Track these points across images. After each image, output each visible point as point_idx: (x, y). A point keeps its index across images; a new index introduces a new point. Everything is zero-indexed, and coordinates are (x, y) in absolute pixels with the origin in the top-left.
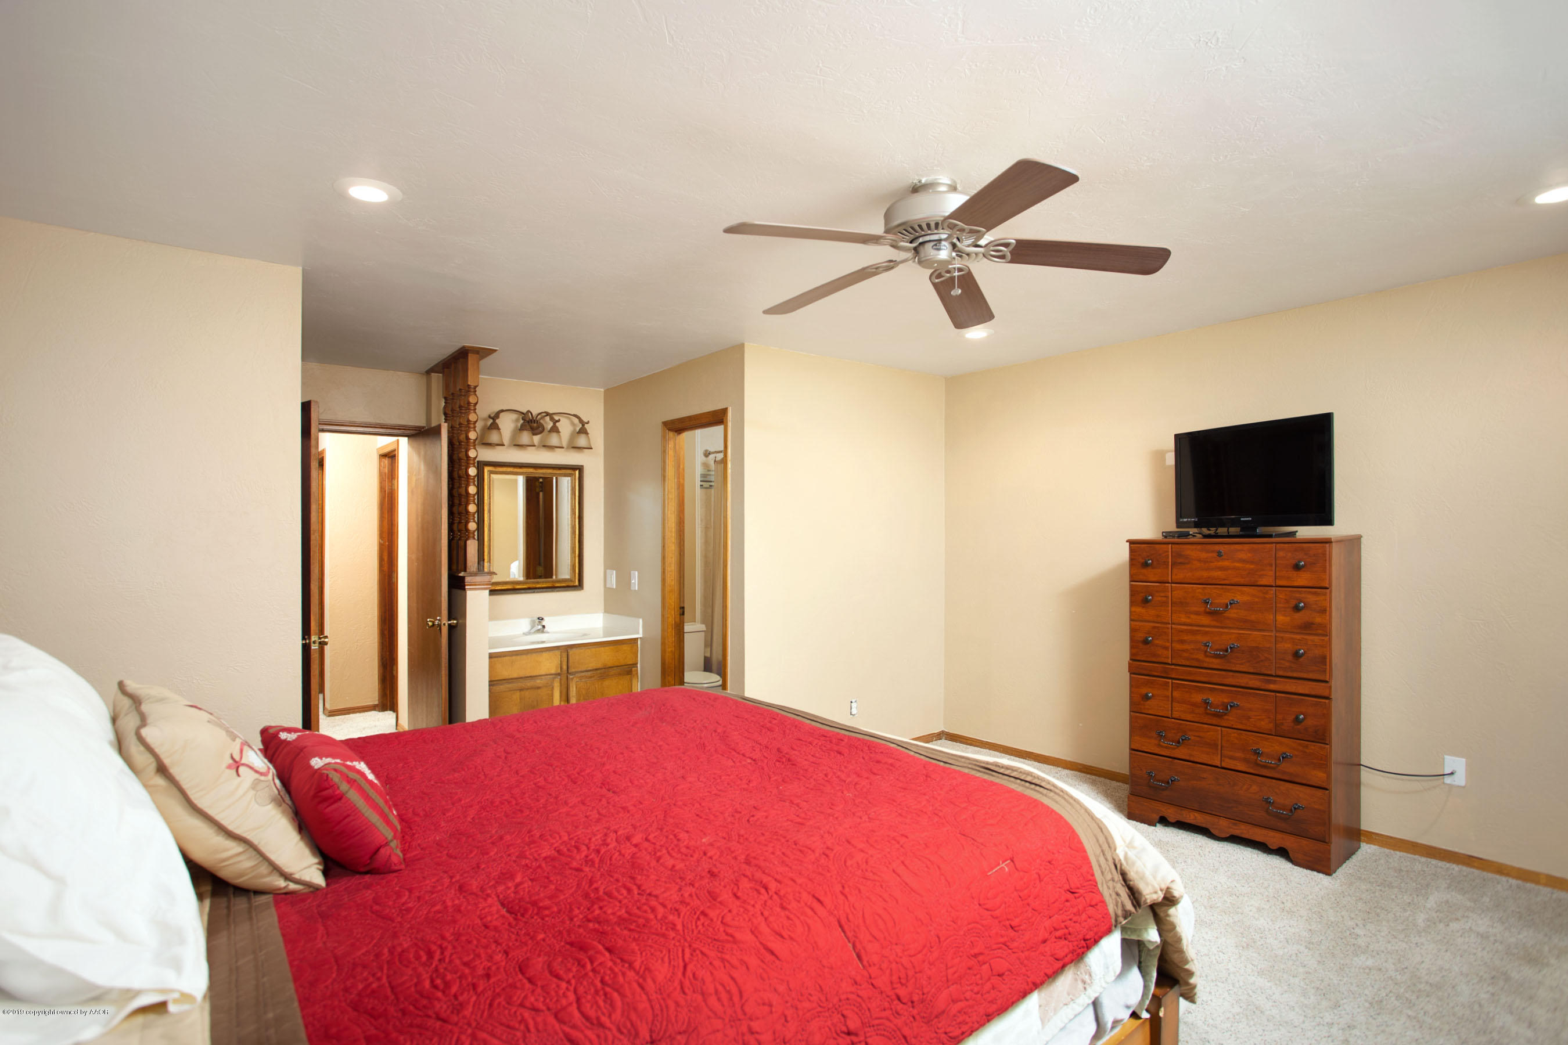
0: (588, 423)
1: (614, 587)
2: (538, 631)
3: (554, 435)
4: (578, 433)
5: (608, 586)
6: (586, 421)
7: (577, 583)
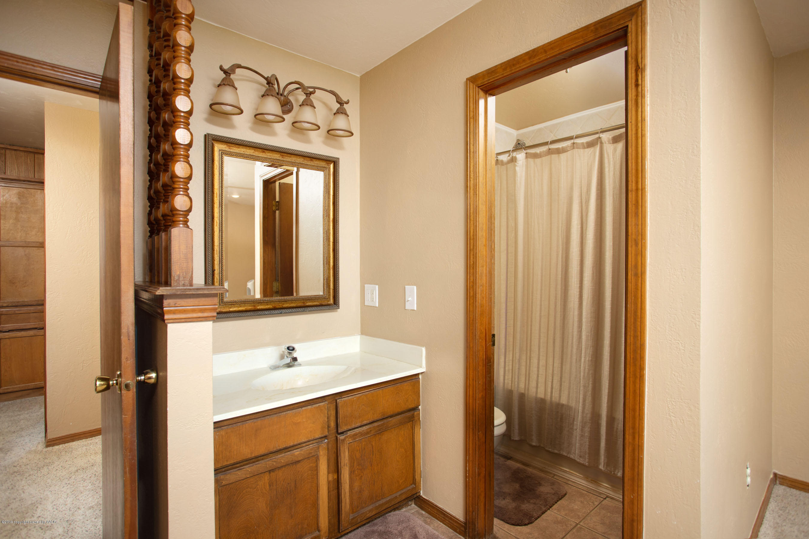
0: (347, 103)
1: (377, 306)
2: (289, 366)
3: (307, 110)
4: (335, 114)
5: (366, 304)
6: (346, 100)
7: (332, 301)
